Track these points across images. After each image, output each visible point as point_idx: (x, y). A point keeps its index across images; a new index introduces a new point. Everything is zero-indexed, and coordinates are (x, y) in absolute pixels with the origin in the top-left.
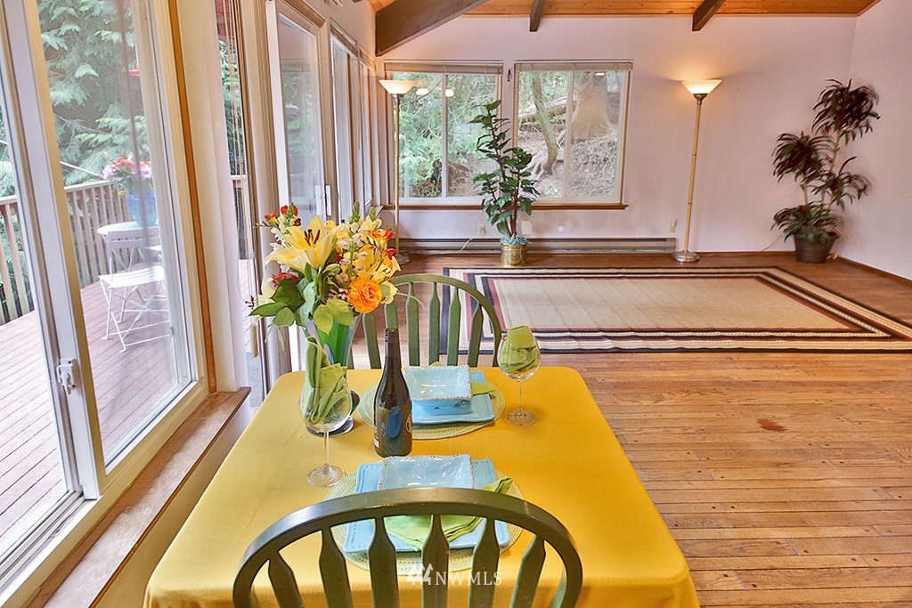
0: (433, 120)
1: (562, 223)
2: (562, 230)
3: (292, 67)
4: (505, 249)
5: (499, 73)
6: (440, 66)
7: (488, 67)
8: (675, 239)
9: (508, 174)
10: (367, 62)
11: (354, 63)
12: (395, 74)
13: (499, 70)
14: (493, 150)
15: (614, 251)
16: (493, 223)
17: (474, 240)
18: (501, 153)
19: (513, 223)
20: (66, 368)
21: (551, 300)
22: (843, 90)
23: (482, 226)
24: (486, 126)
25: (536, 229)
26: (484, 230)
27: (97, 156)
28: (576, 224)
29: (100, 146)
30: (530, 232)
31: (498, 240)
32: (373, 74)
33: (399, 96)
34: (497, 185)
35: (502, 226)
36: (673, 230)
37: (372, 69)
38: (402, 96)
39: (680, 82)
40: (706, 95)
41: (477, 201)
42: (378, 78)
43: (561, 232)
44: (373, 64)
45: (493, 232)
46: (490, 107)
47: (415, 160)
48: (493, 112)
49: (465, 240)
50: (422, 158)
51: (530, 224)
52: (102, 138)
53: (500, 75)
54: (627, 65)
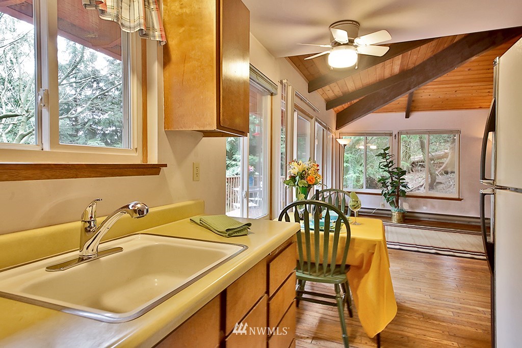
1: (425, 205)
2: (425, 208)
3: (301, 135)
4: (394, 214)
6: (363, 133)
7: (385, 133)
9: (394, 179)
10: (332, 132)
11: (325, 132)
12: (344, 137)
13: (391, 135)
14: (387, 168)
15: (456, 222)
16: (387, 202)
17: (378, 209)
18: (390, 169)
19: (397, 202)
20: (244, 193)
21: (411, 235)
24: (383, 158)
25: (411, 207)
26: (384, 205)
27: (231, 169)
28: (433, 207)
29: (233, 166)
30: (408, 208)
31: (390, 210)
32: (334, 137)
33: (345, 145)
34: (389, 184)
35: (392, 203)
37: (334, 135)
38: (346, 145)
41: (379, 191)
42: (336, 138)
44: (334, 133)
45: (388, 206)
46: (385, 150)
47: (354, 176)
48: (387, 152)
49: (374, 209)
50: (358, 175)
51: (408, 204)
52: (233, 163)
53: (391, 137)
54: (459, 132)
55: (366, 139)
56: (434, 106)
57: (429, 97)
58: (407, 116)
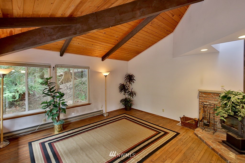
0: (18, 80)
1: (73, 112)
2: (73, 114)
4: (55, 127)
5: (49, 68)
6: (24, 64)
7: (45, 65)
8: (103, 110)
13: (50, 67)
18: (52, 94)
22: (129, 75)
23: (44, 119)
26: (45, 120)
28: (78, 112)
30: (63, 117)
31: (52, 123)
36: (102, 108)
39: (101, 72)
40: (107, 76)
43: (73, 115)
45: (50, 121)
51: (63, 114)
53: (50, 69)
54: (88, 68)
55: (28, 69)
56: (78, 51)
57: (78, 44)
58: (61, 55)
